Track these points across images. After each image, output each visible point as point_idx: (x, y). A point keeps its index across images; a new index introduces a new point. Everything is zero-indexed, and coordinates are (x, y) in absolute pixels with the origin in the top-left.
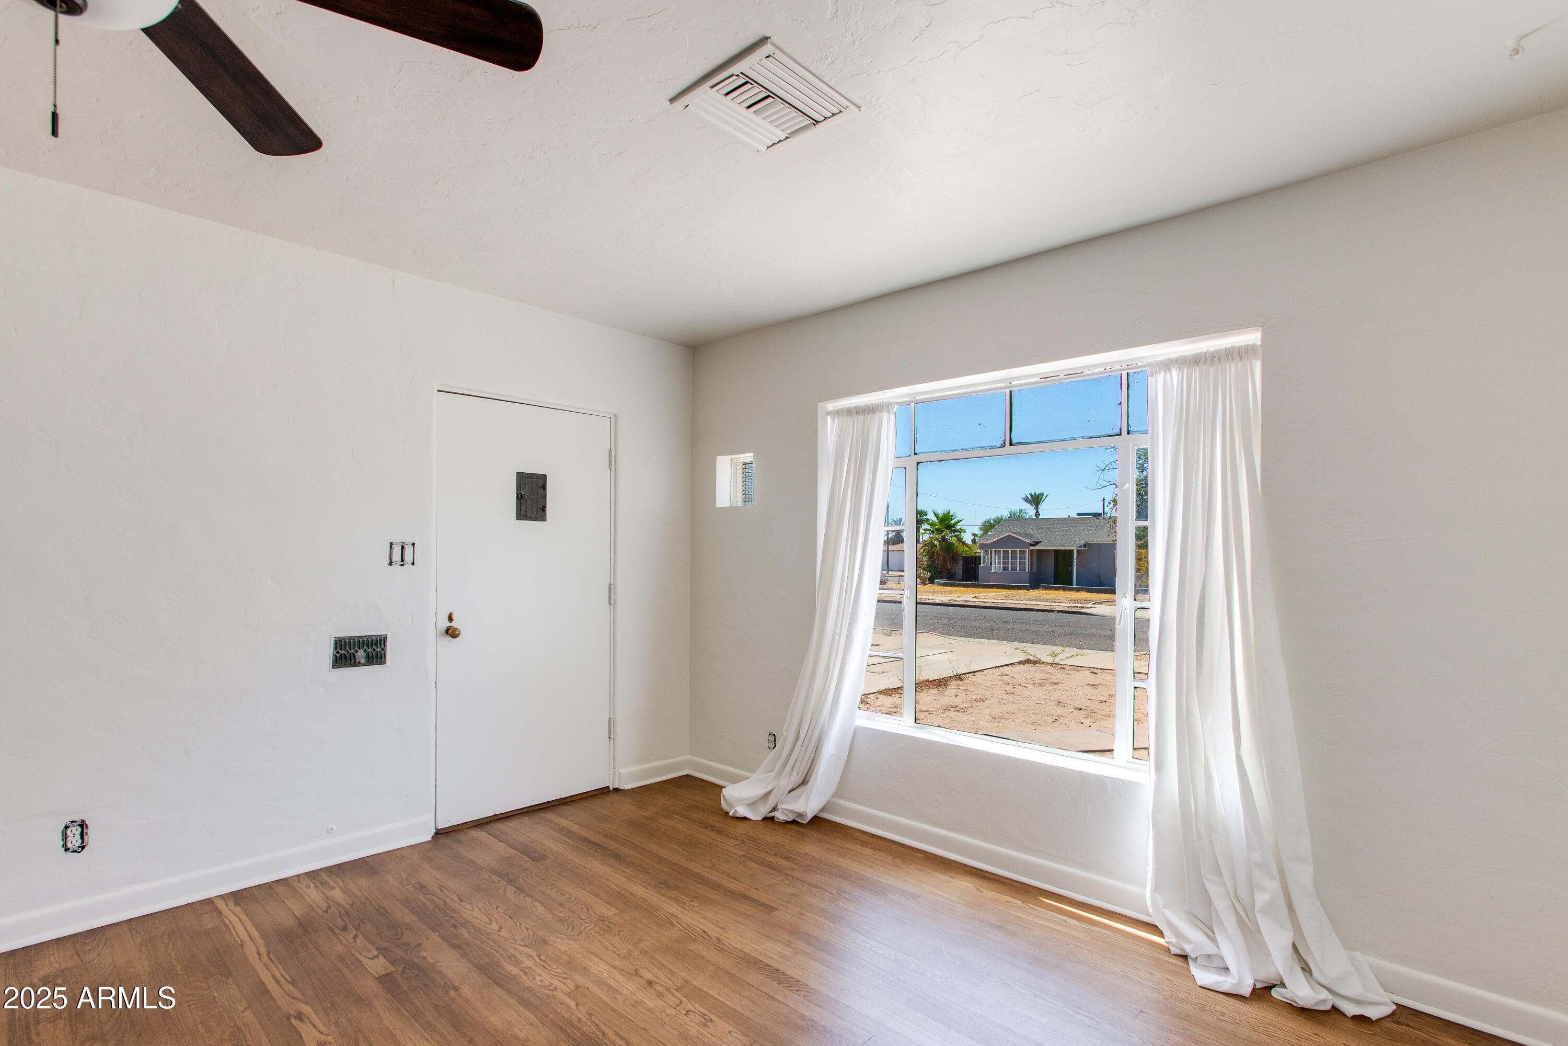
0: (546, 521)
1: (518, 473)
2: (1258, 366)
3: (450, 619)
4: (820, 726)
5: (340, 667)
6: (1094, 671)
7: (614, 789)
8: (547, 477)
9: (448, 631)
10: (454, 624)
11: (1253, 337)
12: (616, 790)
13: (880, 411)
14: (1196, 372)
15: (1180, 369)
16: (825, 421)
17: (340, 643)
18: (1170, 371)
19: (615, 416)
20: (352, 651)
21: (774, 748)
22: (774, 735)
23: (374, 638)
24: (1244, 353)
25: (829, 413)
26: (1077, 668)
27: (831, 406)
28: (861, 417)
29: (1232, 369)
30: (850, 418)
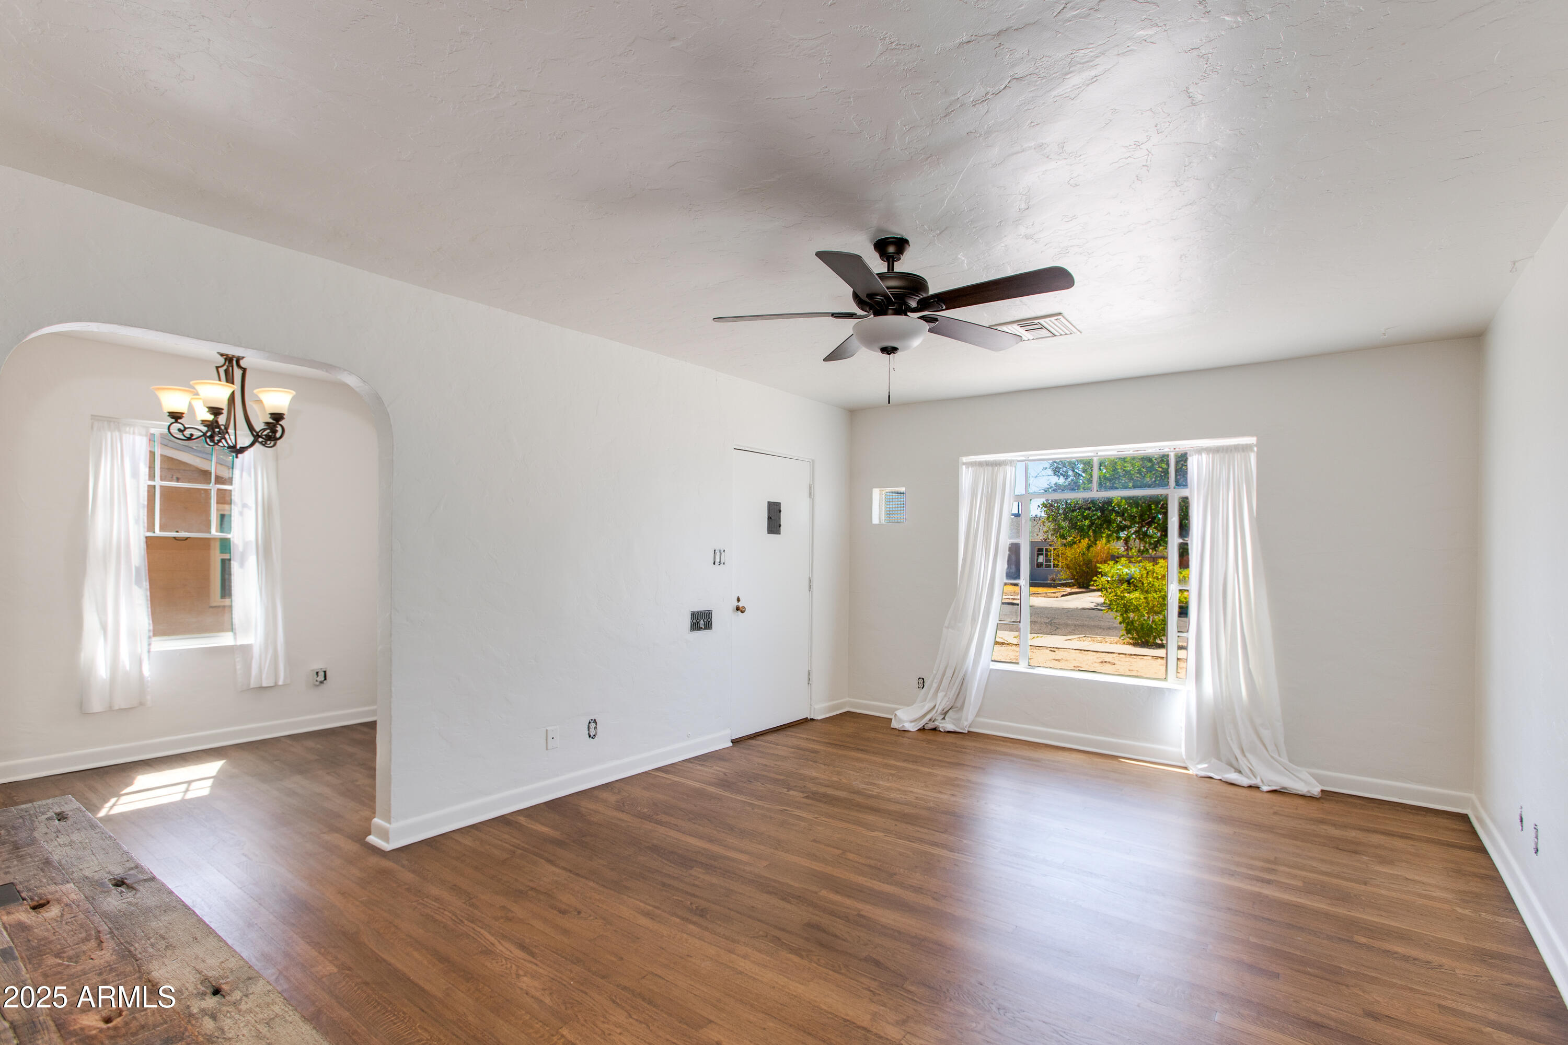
0: (780, 534)
1: (768, 502)
2: (1253, 457)
3: (738, 600)
4: (964, 671)
5: (694, 630)
6: (1053, 650)
7: (810, 719)
8: (781, 505)
9: (738, 609)
10: (741, 604)
11: (1252, 440)
12: (812, 720)
13: (1005, 465)
14: (1217, 456)
15: (1208, 454)
16: (962, 468)
17: (694, 615)
18: (1201, 454)
19: (813, 461)
20: (698, 621)
21: (923, 688)
22: (923, 679)
23: (707, 612)
24: (1246, 448)
25: (964, 464)
26: (1037, 648)
27: (965, 459)
28: (990, 468)
29: (1238, 456)
30: (981, 468)
